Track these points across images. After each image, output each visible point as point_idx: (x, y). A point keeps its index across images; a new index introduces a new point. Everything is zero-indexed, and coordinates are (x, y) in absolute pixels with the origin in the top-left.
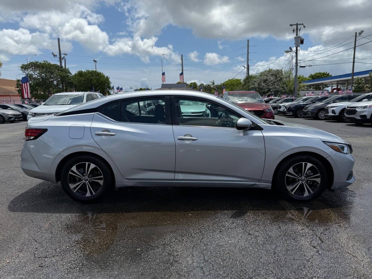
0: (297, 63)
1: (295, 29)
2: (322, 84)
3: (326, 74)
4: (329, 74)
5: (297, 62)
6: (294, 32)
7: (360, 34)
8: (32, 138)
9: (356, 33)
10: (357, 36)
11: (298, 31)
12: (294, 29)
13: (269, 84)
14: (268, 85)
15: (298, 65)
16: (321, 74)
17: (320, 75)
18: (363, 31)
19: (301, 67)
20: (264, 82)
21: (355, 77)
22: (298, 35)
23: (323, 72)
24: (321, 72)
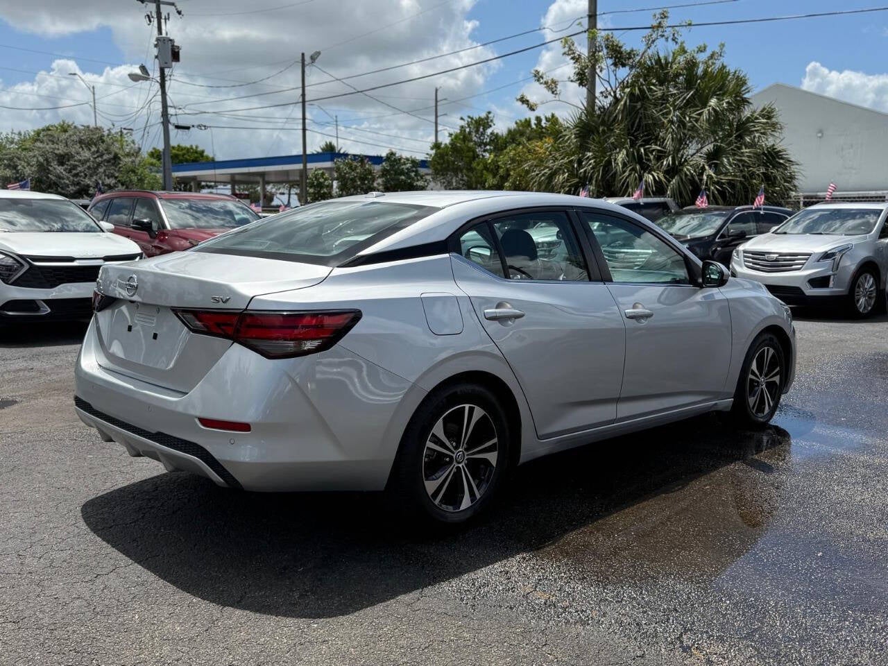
0: (165, 114)
1: (154, 15)
2: (194, 178)
3: (196, 152)
4: (203, 152)
5: (167, 111)
6: (150, 21)
7: (313, 58)
8: (309, 345)
9: (303, 54)
10: (306, 63)
11: (163, 21)
12: (151, 12)
13: (79, 169)
14: (74, 172)
15: (169, 122)
16: (182, 150)
17: (180, 153)
18: (318, 53)
19: (178, 127)
20: (61, 163)
21: (309, 166)
22: (164, 32)
23: (188, 146)
24: (181, 145)
